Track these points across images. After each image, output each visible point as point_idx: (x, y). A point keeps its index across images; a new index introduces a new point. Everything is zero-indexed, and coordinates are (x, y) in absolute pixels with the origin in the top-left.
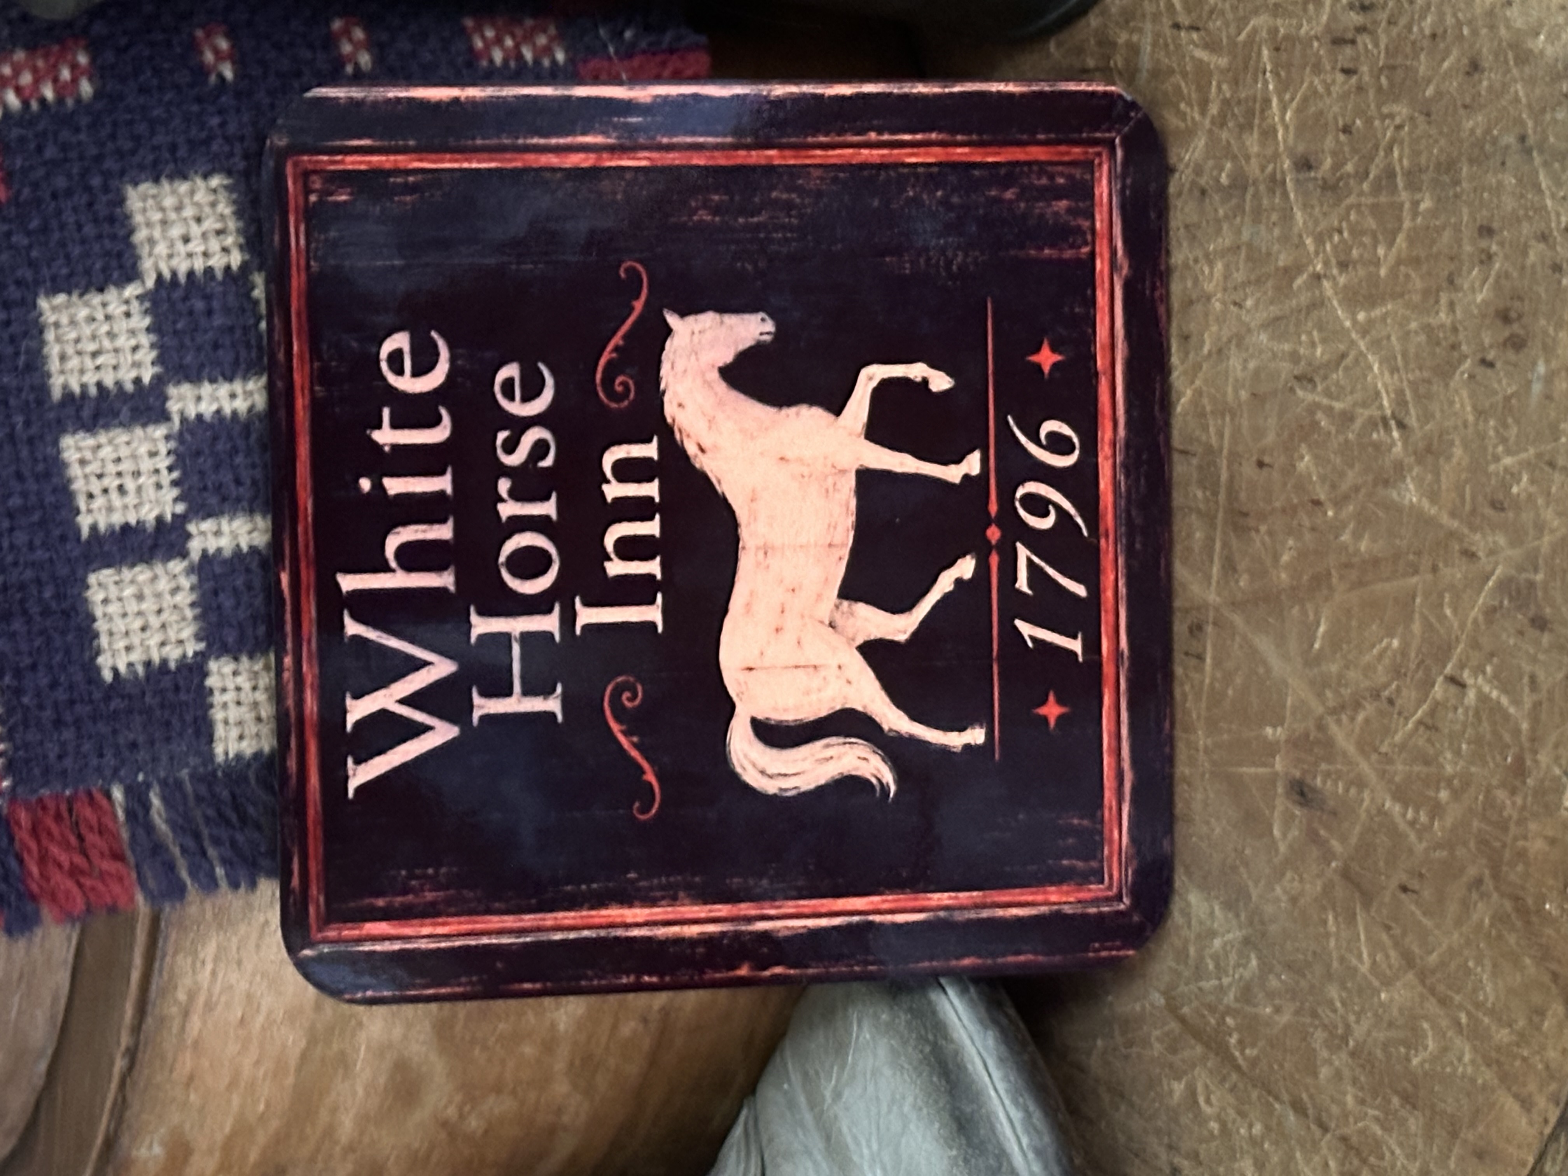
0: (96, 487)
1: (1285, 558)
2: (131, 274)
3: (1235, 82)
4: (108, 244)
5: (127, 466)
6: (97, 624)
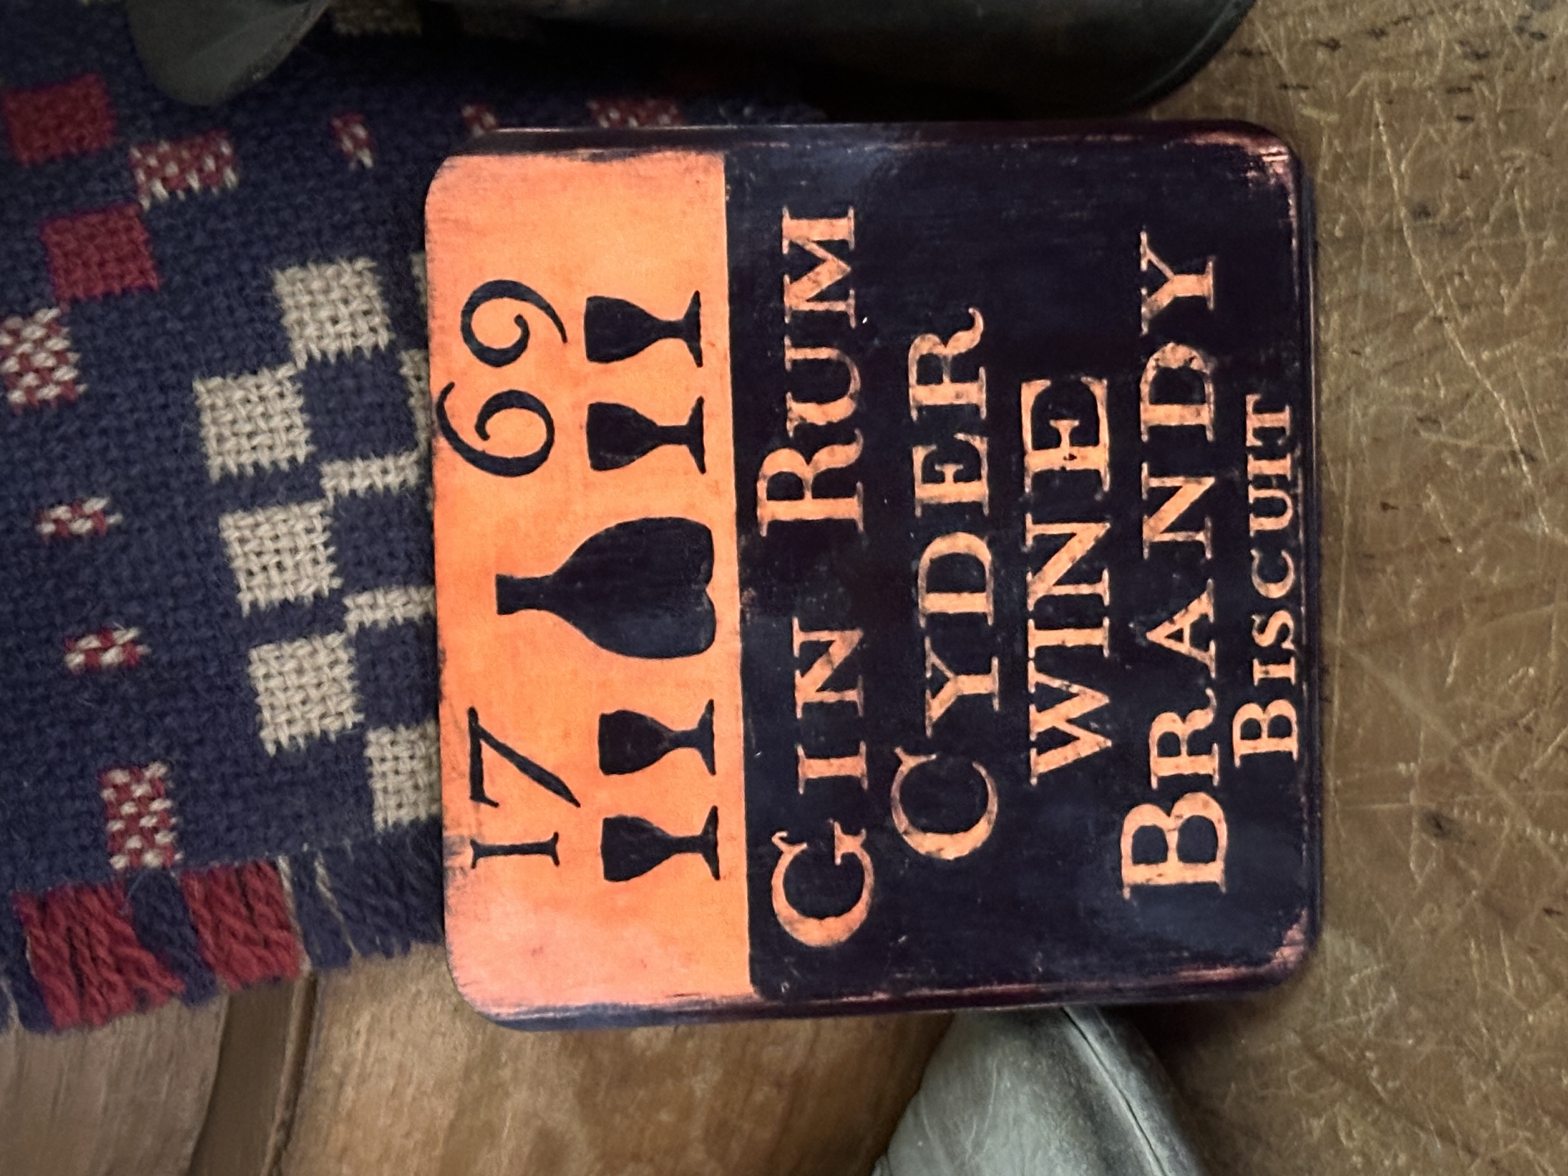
0: (255, 564)
1: (1414, 596)
2: (283, 356)
3: (1347, 139)
4: (259, 326)
5: (284, 543)
6: (259, 699)
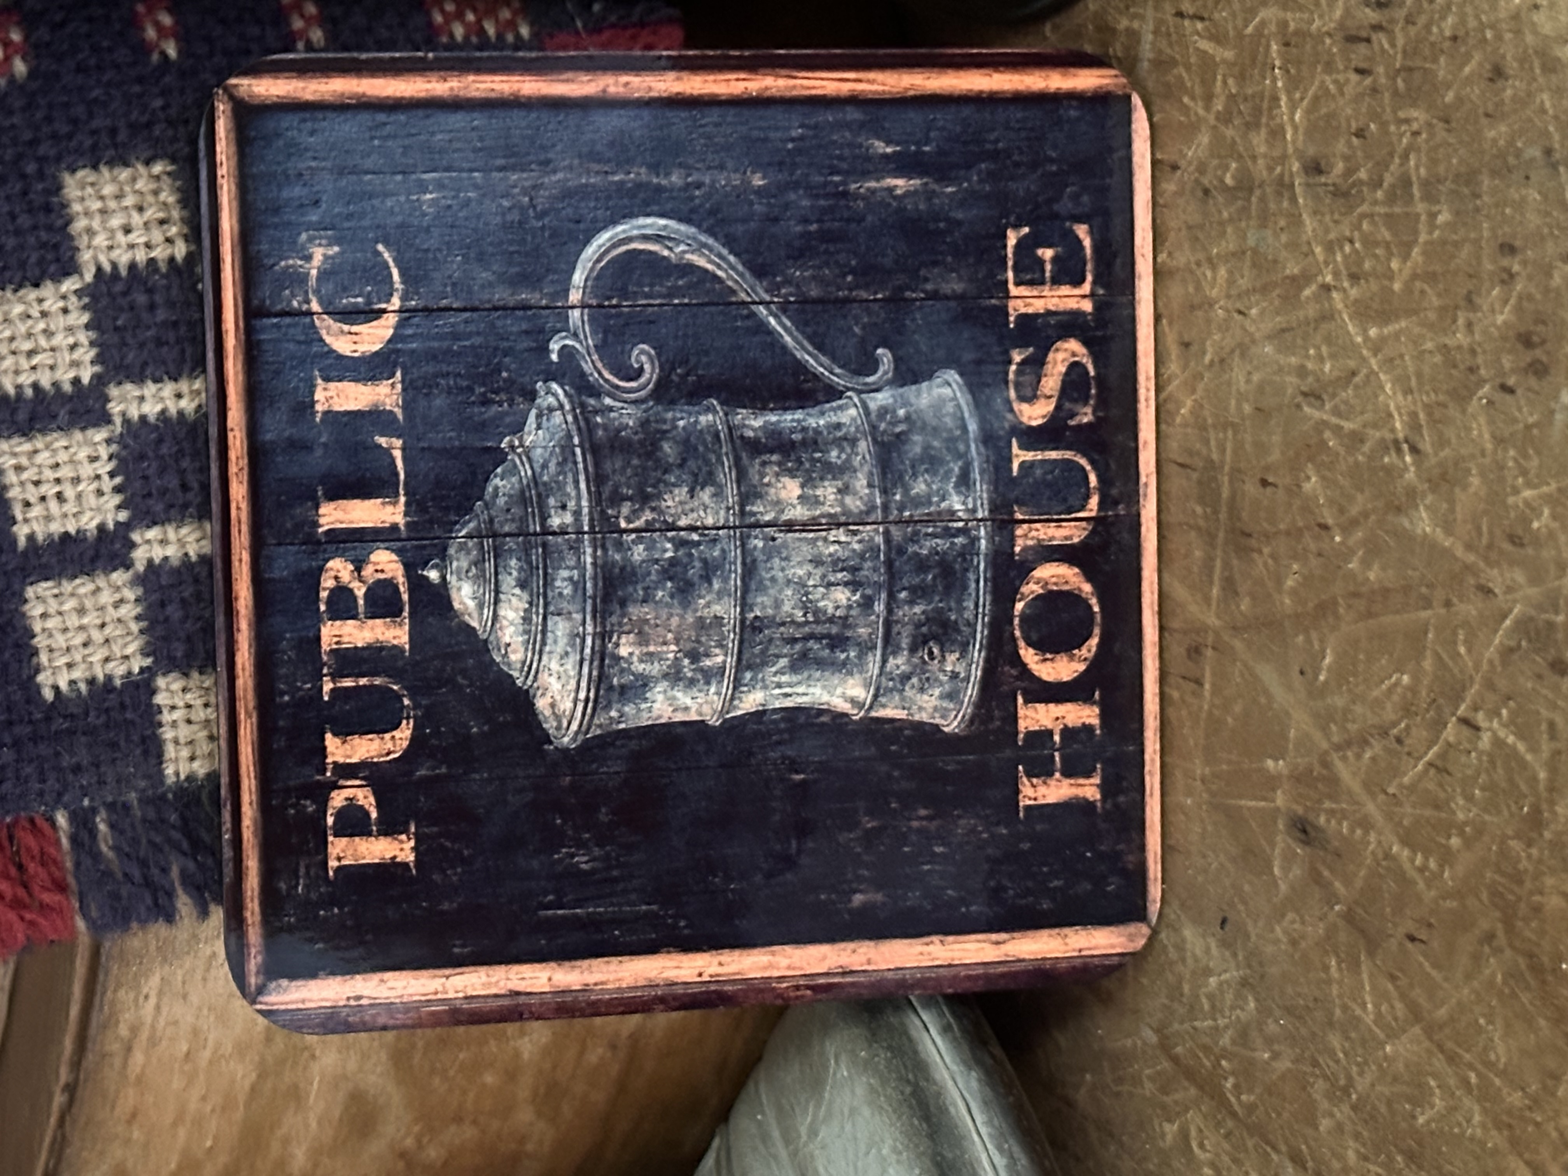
0: (32, 494)
1: (1290, 583)
2: (69, 268)
3: (1242, 78)
4: (44, 235)
5: (65, 472)
6: (35, 641)
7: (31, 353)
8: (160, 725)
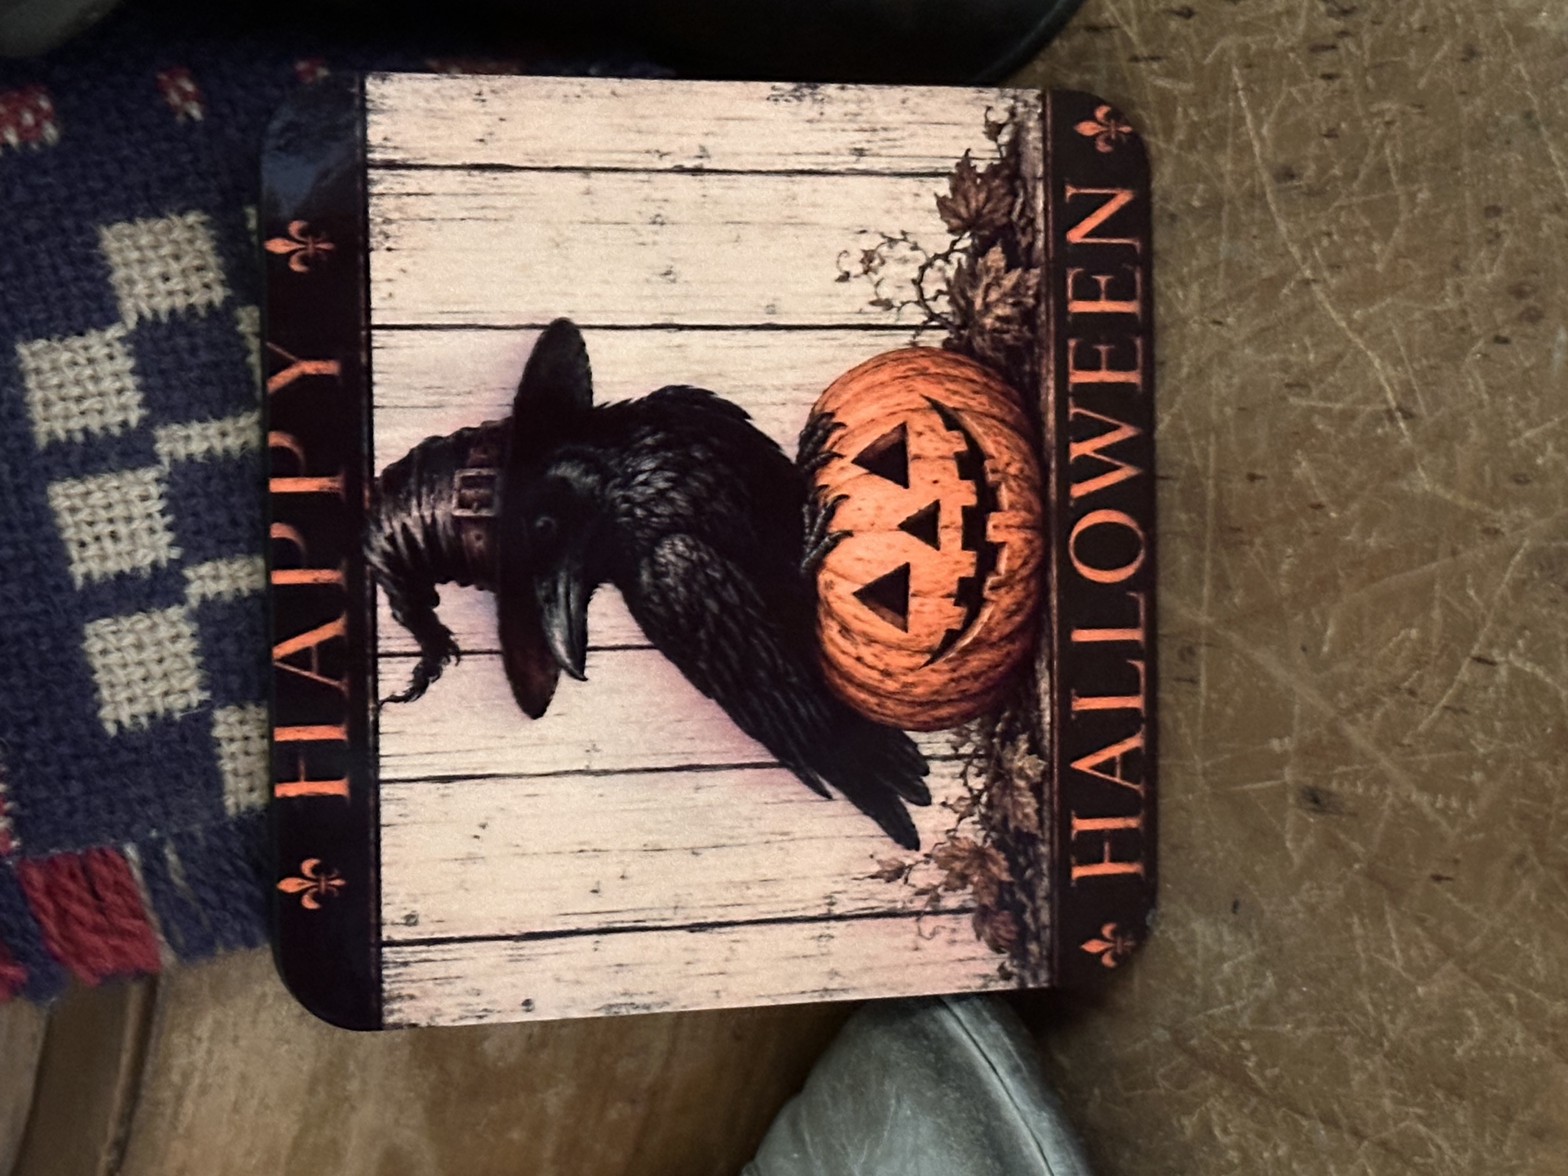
0: (87, 535)
1: (1285, 567)
2: (112, 316)
3: (1203, 105)
4: (87, 286)
5: (119, 511)
6: (96, 677)
7: (79, 399)
8: (220, 757)
